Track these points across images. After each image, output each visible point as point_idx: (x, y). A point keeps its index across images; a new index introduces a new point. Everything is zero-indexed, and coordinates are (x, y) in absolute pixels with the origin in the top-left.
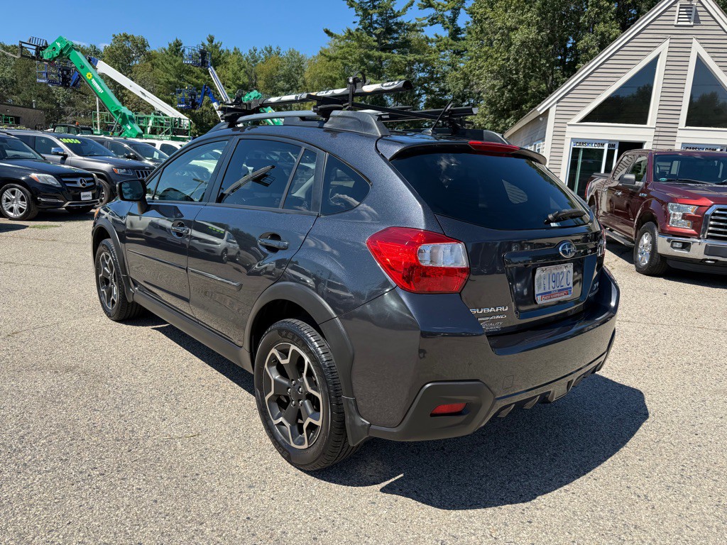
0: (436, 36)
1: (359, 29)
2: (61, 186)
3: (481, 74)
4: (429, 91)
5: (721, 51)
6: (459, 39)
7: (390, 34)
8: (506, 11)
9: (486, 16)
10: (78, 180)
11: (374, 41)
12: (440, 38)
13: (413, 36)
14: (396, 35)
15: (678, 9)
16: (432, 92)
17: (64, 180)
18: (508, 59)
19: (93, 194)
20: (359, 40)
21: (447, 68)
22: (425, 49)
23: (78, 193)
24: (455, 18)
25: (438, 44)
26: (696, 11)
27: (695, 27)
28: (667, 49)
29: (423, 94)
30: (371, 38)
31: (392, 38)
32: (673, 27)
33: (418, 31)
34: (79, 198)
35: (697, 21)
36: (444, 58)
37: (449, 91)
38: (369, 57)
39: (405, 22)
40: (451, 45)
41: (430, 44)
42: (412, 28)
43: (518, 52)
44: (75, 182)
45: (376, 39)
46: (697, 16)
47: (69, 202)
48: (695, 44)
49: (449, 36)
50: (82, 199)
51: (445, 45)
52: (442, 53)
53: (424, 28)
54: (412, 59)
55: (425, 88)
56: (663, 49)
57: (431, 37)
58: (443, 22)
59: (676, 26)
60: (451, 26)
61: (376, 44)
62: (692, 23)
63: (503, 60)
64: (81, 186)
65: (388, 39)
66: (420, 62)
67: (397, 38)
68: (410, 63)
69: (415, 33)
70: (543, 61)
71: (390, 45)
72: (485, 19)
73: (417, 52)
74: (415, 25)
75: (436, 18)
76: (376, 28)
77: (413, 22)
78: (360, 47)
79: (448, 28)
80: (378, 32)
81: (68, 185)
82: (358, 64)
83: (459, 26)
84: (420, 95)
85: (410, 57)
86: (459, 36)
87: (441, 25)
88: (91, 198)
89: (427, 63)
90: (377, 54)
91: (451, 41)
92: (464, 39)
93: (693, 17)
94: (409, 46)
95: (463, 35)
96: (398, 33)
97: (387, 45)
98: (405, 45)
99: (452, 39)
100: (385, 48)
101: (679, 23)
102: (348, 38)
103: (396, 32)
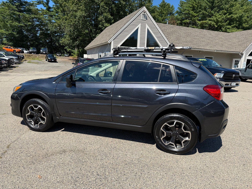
0: (41, 9)
1: (7, 2)
3: (65, 25)
4: (41, 29)
5: (153, 28)
6: (50, 11)
7: (22, 6)
8: (72, 4)
9: (66, 5)
11: (16, 8)
12: (43, 10)
13: (32, 8)
14: (24, 7)
15: (142, 15)
16: (43, 30)
18: (76, 21)
20: (8, 6)
21: (48, 22)
22: (38, 13)
24: (48, 3)
25: (43, 12)
26: (146, 16)
27: (146, 21)
28: (140, 26)
29: (39, 30)
30: (14, 7)
31: (23, 7)
32: (141, 20)
33: (34, 6)
35: (147, 19)
36: (46, 18)
37: (50, 30)
38: (14, 14)
39: (28, 2)
40: (48, 13)
41: (39, 12)
42: (32, 5)
43: (79, 19)
45: (16, 7)
46: (146, 17)
48: (147, 25)
49: (47, 9)
51: (45, 12)
52: (45, 16)
53: (37, 5)
54: (33, 17)
55: (39, 28)
56: (139, 26)
57: (39, 9)
58: (43, 4)
59: (142, 20)
60: (47, 6)
61: (16, 9)
62: (145, 19)
63: (74, 21)
65: (21, 8)
66: (36, 18)
67: (25, 8)
68: (33, 18)
69: (33, 7)
70: (88, 23)
71: (22, 10)
72: (66, 6)
73: (35, 14)
74: (33, 4)
75: (40, 2)
76: (15, 3)
77: (31, 2)
78: (9, 9)
79: (46, 6)
80: (17, 4)
82: (9, 17)
83: (50, 6)
84: (38, 31)
85: (33, 16)
86: (50, 10)
87: (43, 5)
89: (39, 19)
90: (18, 13)
91: (48, 12)
92: (52, 11)
93: (145, 17)
94: (31, 12)
95: (52, 10)
96: (25, 6)
97: (21, 10)
98: (29, 11)
99: (48, 11)
100: (21, 11)
101: (143, 19)
102: (2, 5)
103: (24, 5)
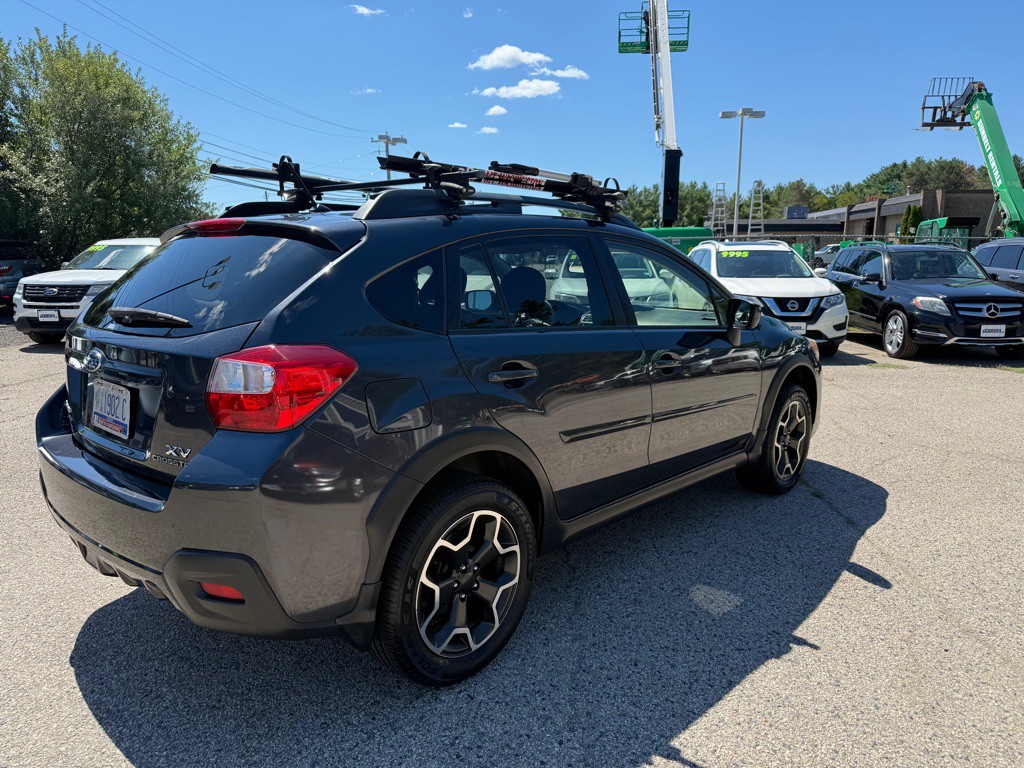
2: (949, 315)
10: (985, 307)
17: (957, 305)
19: (1007, 330)
23: (977, 326)
34: (977, 333)
44: (980, 310)
47: (956, 338)
50: (982, 335)
64: (987, 315)
81: (961, 313)
88: (1003, 335)
